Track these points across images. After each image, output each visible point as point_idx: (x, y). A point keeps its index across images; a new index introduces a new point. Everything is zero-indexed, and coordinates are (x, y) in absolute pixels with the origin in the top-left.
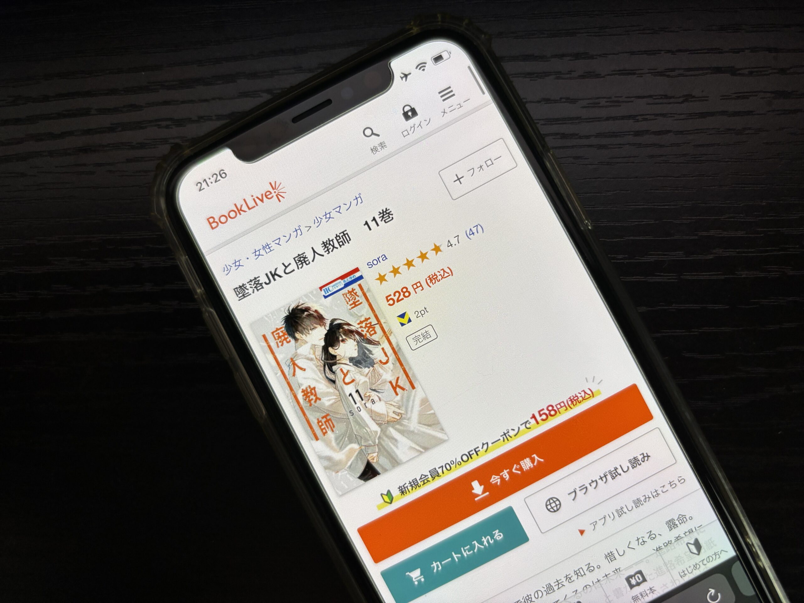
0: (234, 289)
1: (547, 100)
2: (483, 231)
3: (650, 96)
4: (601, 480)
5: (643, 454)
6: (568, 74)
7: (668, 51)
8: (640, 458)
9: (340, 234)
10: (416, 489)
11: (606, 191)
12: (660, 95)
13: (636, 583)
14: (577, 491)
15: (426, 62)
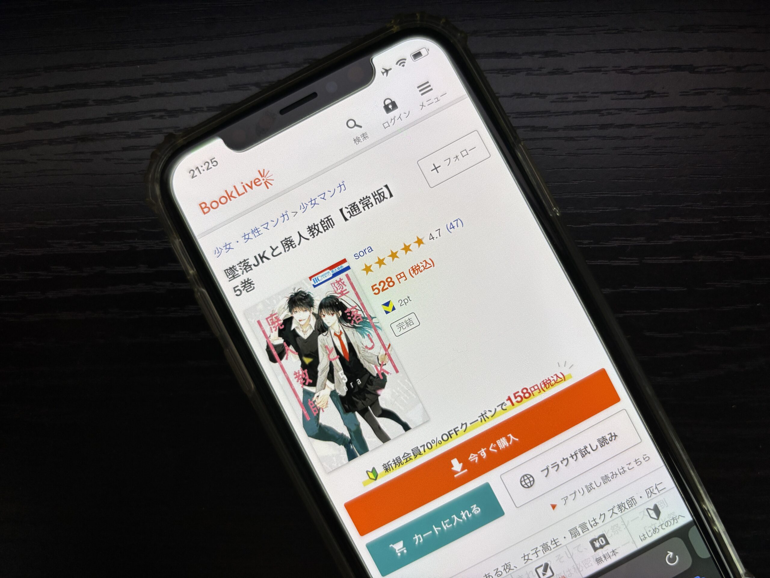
0: (225, 271)
1: (519, 95)
2: (463, 224)
3: (615, 92)
4: (571, 458)
5: (611, 434)
6: (537, 70)
7: (631, 50)
8: (608, 437)
9: (324, 219)
10: (399, 466)
11: (574, 180)
12: (623, 91)
13: (599, 546)
14: (550, 468)
15: (406, 58)
